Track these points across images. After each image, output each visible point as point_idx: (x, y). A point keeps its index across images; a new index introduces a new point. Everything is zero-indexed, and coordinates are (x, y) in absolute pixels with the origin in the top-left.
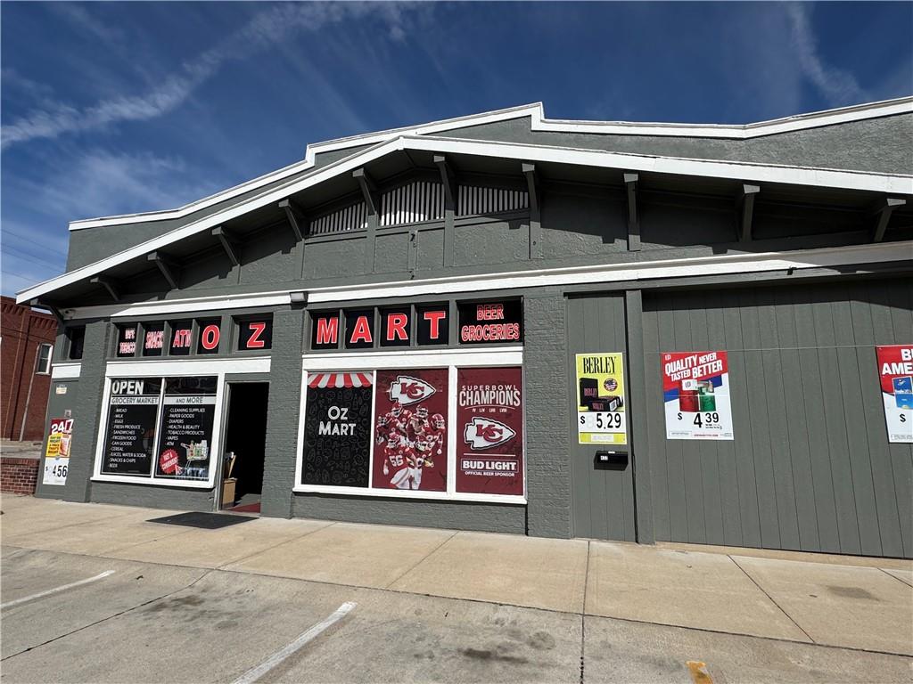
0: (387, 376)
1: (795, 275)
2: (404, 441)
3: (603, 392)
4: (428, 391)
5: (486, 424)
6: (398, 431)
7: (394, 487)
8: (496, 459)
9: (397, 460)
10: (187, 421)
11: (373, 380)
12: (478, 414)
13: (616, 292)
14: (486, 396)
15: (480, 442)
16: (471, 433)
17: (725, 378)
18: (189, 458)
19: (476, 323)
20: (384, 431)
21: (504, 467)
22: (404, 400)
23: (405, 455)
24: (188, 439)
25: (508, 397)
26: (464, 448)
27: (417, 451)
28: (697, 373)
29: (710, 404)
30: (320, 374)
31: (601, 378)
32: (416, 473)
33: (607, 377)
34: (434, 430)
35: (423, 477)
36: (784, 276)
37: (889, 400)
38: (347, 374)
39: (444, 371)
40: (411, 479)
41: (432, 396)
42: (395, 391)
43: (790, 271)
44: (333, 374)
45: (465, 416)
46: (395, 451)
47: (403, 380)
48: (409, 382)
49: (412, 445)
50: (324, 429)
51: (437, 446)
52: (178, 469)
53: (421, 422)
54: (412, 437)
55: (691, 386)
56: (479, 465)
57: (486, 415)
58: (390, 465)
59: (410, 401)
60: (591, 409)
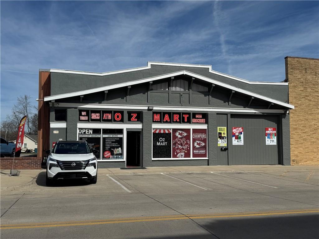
0: (175, 130)
1: (256, 114)
2: (180, 146)
3: (223, 135)
4: (185, 134)
5: (199, 142)
6: (178, 144)
7: (178, 157)
8: (201, 150)
9: (178, 151)
10: (113, 142)
11: (171, 131)
12: (197, 140)
13: (226, 114)
14: (199, 136)
15: (198, 146)
16: (196, 144)
17: (243, 132)
18: (115, 153)
19: (196, 118)
20: (175, 144)
21: (203, 152)
22: (179, 136)
23: (180, 150)
24: (114, 148)
25: (203, 136)
26: (194, 148)
27: (183, 148)
28: (238, 132)
29: (240, 138)
30: (156, 129)
31: (222, 132)
32: (183, 154)
33: (223, 132)
34: (187, 144)
35: (185, 154)
36: (254, 114)
37: (266, 137)
38: (164, 129)
39: (189, 130)
40: (182, 155)
41: (186, 135)
42: (177, 134)
43: (255, 113)
44: (160, 129)
45: (194, 140)
46: (178, 149)
47: (179, 132)
48: (181, 132)
49: (182, 147)
50: (158, 144)
51: (188, 147)
52: (111, 156)
53: (184, 142)
54: (182, 145)
55: (237, 134)
56: (197, 151)
57: (199, 140)
58: (176, 152)
59: (181, 137)
60: (220, 139)
